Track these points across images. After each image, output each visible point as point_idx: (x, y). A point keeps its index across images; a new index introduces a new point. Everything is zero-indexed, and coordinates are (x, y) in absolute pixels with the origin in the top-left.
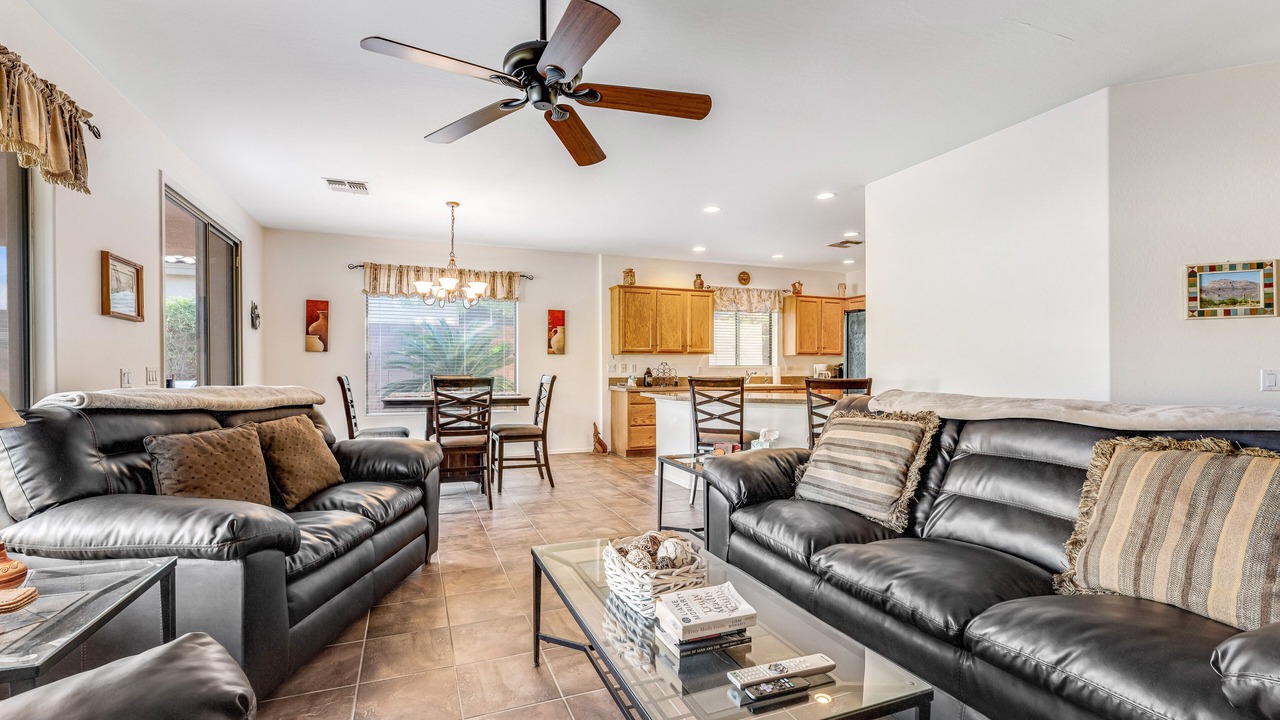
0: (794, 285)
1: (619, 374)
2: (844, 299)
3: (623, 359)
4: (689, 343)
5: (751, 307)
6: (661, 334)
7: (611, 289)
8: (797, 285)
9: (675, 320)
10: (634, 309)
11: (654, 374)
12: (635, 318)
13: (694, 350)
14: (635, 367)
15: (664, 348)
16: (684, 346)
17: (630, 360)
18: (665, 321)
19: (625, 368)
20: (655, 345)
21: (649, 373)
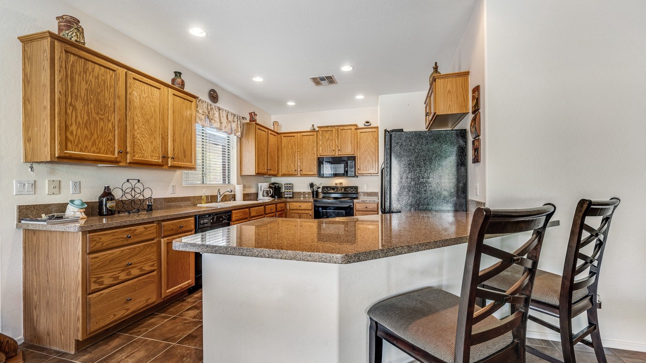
0: (250, 114)
1: (44, 197)
2: (278, 133)
3: (52, 172)
4: (170, 154)
5: (221, 126)
6: (134, 137)
7: (26, 41)
8: (253, 114)
9: (152, 121)
10: (84, 86)
11: (118, 194)
12: (87, 103)
13: (176, 163)
14: (78, 186)
15: (137, 157)
16: (165, 157)
17: (69, 174)
18: (139, 119)
19: (57, 187)
20: (123, 152)
21: (107, 194)
